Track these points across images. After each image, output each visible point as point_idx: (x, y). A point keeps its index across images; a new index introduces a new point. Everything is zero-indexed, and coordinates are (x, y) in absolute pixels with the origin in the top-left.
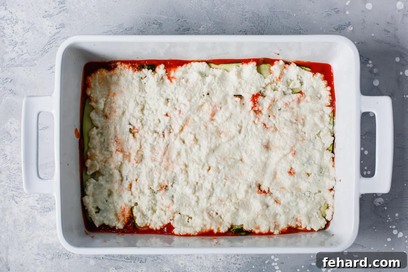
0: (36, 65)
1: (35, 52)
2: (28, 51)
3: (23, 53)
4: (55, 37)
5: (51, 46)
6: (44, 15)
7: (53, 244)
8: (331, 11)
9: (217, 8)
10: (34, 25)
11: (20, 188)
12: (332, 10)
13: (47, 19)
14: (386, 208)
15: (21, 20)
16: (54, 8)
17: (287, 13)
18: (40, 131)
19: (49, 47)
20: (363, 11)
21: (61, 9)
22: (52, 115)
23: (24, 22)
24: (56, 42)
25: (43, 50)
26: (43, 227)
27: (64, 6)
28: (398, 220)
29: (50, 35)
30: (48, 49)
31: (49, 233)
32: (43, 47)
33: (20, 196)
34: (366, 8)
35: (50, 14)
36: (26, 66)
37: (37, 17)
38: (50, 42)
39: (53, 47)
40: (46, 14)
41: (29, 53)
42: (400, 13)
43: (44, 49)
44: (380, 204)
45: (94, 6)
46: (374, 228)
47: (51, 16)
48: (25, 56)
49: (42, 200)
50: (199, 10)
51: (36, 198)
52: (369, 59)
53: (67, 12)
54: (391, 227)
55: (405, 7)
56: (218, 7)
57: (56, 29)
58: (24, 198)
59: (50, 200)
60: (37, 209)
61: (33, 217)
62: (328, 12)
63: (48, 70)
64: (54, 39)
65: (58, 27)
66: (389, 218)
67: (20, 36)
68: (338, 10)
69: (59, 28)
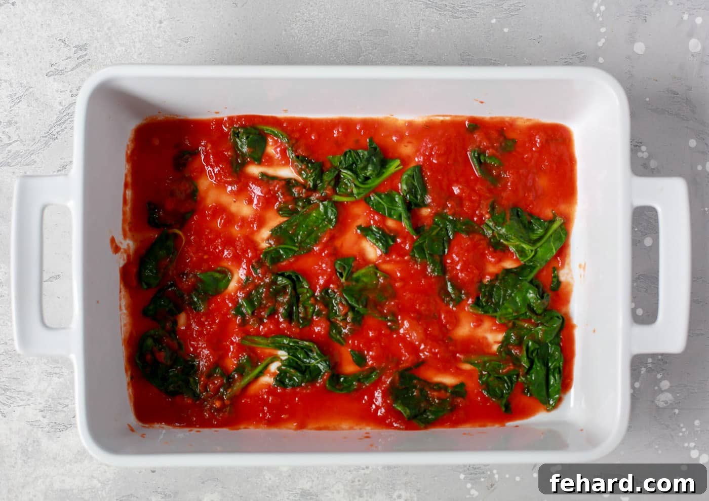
0: (35, 162)
1: (34, 140)
2: (19, 137)
3: (11, 142)
4: (70, 111)
5: (63, 127)
6: (49, 71)
7: (72, 490)
8: (571, 57)
9: (365, 54)
10: (31, 90)
11: (10, 388)
12: (573, 55)
13: (54, 78)
14: (677, 411)
15: (5, 81)
16: (66, 59)
17: (493, 61)
18: (45, 284)
19: (59, 129)
20: (629, 57)
21: (80, 60)
23: (11, 85)
25: (47, 135)
26: (54, 459)
27: (86, 55)
28: (699, 432)
29: (61, 107)
30: (58, 133)
32: (48, 130)
33: (11, 403)
34: (634, 51)
35: (60, 69)
36: (18, 164)
37: (36, 74)
38: (60, 120)
39: (66, 130)
40: (52, 69)
41: (22, 141)
42: (695, 60)
43: (50, 132)
44: (666, 404)
45: (141, 54)
46: (657, 447)
47: (61, 72)
48: (15, 147)
49: (51, 410)
50: (332, 59)
51: (40, 407)
52: (641, 143)
53: (91, 66)
54: (686, 445)
55: (704, 48)
57: (72, 95)
58: (19, 406)
59: (65, 409)
60: (41, 426)
61: (34, 441)
62: (567, 60)
64: (68, 113)
65: (74, 92)
66: (684, 430)
67: (5, 111)
68: (583, 55)
69: (76, 94)
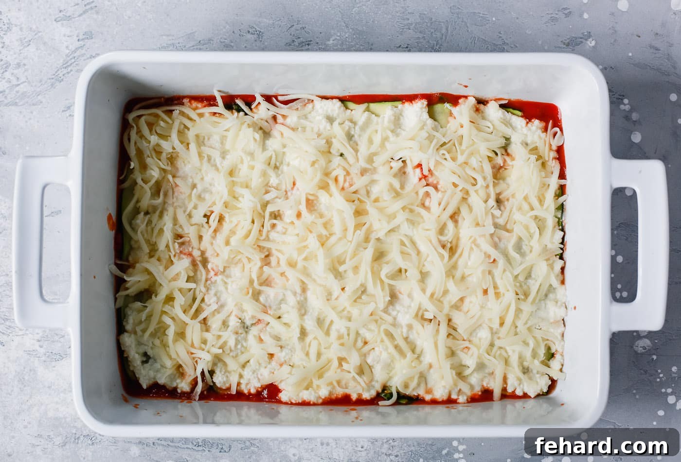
0: (41, 102)
1: (41, 81)
2: (27, 79)
3: (19, 83)
4: (75, 55)
5: (69, 70)
6: (58, 16)
7: (65, 418)
8: (557, 13)
9: (358, 5)
10: (40, 34)
11: (9, 318)
12: (558, 11)
13: (62, 24)
14: (655, 357)
15: (16, 26)
16: (74, 6)
17: (481, 15)
18: (45, 219)
19: (65, 71)
20: (613, 14)
21: (88, 7)
22: (68, 190)
23: (21, 29)
24: (76, 63)
25: (53, 77)
26: (49, 387)
27: (93, 2)
28: (676, 378)
29: (68, 51)
30: (63, 75)
31: (60, 399)
32: (54, 73)
33: (10, 333)
34: (618, 8)
35: (68, 14)
36: (24, 104)
37: (45, 20)
38: (67, 62)
39: (72, 73)
40: (61, 15)
41: (29, 82)
42: (677, 17)
43: (56, 74)
44: (644, 349)
46: (634, 391)
47: (69, 18)
48: (22, 88)
49: (48, 340)
50: (327, 9)
51: (38, 337)
52: (624, 96)
53: (97, 13)
54: (663, 390)
56: (360, 4)
57: (78, 40)
58: (17, 335)
59: (62, 340)
60: (38, 356)
61: (31, 370)
62: (552, 15)
63: (63, 111)
64: (74, 57)
65: (81, 37)
66: (661, 375)
67: (15, 54)
68: (568, 11)
69: (83, 39)
